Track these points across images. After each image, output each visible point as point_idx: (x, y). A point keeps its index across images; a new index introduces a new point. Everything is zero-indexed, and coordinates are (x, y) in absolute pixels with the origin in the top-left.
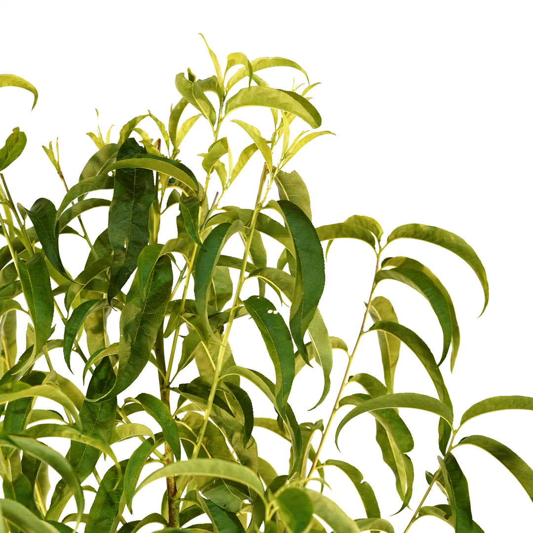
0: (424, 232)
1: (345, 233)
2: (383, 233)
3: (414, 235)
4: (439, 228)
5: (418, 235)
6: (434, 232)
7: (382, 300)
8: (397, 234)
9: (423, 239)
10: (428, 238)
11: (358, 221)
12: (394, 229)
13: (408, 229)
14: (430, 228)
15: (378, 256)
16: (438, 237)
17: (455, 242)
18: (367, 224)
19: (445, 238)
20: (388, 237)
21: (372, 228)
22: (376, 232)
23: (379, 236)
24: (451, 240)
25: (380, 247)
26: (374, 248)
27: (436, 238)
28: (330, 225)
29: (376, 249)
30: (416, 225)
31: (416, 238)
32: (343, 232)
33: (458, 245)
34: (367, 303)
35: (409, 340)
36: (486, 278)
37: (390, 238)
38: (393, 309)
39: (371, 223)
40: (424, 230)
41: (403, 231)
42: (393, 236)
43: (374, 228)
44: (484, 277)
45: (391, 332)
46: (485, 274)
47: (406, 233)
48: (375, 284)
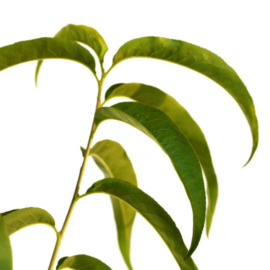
0: (165, 49)
1: (51, 52)
2: (107, 50)
3: (151, 53)
4: (186, 43)
5: (156, 52)
6: (179, 49)
7: (108, 145)
8: (127, 52)
9: (165, 58)
10: (170, 58)
11: (74, 33)
12: (123, 44)
13: (142, 45)
14: (174, 44)
15: (100, 83)
16: (185, 55)
17: (210, 63)
18: (85, 37)
19: (195, 57)
20: (115, 56)
21: (92, 43)
22: (97, 49)
23: (102, 54)
24: (203, 59)
25: (103, 70)
26: (95, 73)
27: (183, 57)
28: (29, 41)
29: (97, 74)
30: (153, 39)
31: (154, 57)
32: (48, 50)
33: (214, 67)
34: (85, 148)
35: (144, 208)
36: (254, 112)
37: (116, 57)
38: (125, 154)
39: (91, 36)
40: (164, 45)
41: (135, 48)
42: (121, 55)
43: (95, 43)
44: (252, 111)
45: (117, 195)
46: (253, 106)
47: (139, 49)
48: (95, 125)
